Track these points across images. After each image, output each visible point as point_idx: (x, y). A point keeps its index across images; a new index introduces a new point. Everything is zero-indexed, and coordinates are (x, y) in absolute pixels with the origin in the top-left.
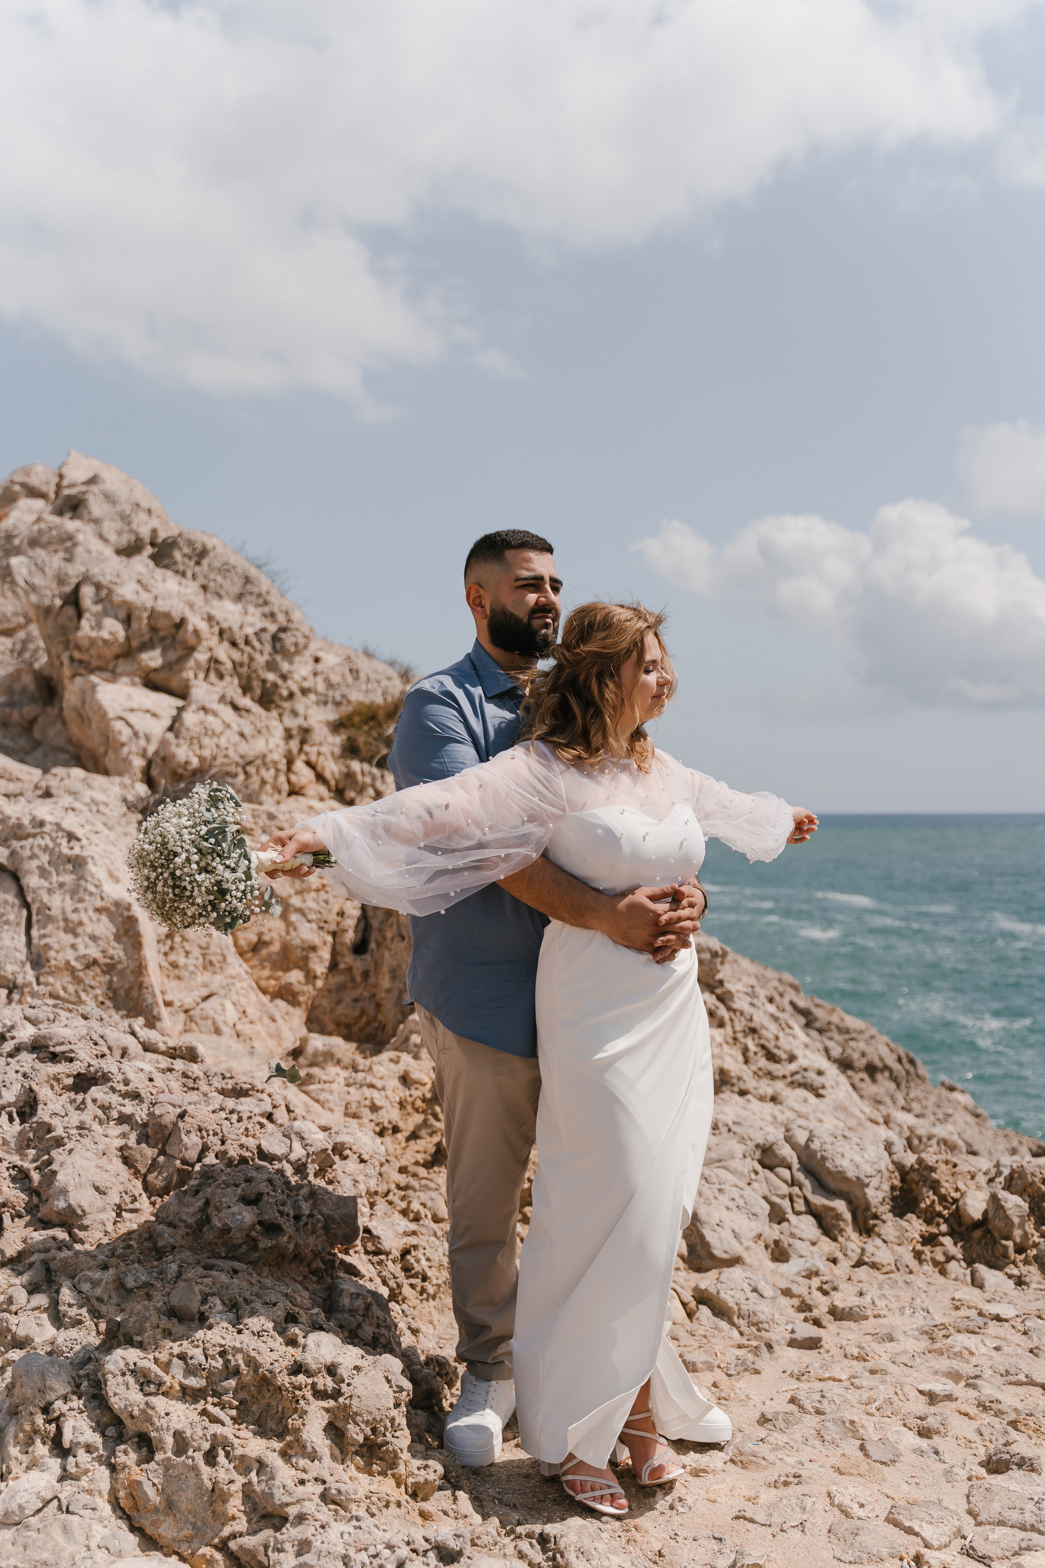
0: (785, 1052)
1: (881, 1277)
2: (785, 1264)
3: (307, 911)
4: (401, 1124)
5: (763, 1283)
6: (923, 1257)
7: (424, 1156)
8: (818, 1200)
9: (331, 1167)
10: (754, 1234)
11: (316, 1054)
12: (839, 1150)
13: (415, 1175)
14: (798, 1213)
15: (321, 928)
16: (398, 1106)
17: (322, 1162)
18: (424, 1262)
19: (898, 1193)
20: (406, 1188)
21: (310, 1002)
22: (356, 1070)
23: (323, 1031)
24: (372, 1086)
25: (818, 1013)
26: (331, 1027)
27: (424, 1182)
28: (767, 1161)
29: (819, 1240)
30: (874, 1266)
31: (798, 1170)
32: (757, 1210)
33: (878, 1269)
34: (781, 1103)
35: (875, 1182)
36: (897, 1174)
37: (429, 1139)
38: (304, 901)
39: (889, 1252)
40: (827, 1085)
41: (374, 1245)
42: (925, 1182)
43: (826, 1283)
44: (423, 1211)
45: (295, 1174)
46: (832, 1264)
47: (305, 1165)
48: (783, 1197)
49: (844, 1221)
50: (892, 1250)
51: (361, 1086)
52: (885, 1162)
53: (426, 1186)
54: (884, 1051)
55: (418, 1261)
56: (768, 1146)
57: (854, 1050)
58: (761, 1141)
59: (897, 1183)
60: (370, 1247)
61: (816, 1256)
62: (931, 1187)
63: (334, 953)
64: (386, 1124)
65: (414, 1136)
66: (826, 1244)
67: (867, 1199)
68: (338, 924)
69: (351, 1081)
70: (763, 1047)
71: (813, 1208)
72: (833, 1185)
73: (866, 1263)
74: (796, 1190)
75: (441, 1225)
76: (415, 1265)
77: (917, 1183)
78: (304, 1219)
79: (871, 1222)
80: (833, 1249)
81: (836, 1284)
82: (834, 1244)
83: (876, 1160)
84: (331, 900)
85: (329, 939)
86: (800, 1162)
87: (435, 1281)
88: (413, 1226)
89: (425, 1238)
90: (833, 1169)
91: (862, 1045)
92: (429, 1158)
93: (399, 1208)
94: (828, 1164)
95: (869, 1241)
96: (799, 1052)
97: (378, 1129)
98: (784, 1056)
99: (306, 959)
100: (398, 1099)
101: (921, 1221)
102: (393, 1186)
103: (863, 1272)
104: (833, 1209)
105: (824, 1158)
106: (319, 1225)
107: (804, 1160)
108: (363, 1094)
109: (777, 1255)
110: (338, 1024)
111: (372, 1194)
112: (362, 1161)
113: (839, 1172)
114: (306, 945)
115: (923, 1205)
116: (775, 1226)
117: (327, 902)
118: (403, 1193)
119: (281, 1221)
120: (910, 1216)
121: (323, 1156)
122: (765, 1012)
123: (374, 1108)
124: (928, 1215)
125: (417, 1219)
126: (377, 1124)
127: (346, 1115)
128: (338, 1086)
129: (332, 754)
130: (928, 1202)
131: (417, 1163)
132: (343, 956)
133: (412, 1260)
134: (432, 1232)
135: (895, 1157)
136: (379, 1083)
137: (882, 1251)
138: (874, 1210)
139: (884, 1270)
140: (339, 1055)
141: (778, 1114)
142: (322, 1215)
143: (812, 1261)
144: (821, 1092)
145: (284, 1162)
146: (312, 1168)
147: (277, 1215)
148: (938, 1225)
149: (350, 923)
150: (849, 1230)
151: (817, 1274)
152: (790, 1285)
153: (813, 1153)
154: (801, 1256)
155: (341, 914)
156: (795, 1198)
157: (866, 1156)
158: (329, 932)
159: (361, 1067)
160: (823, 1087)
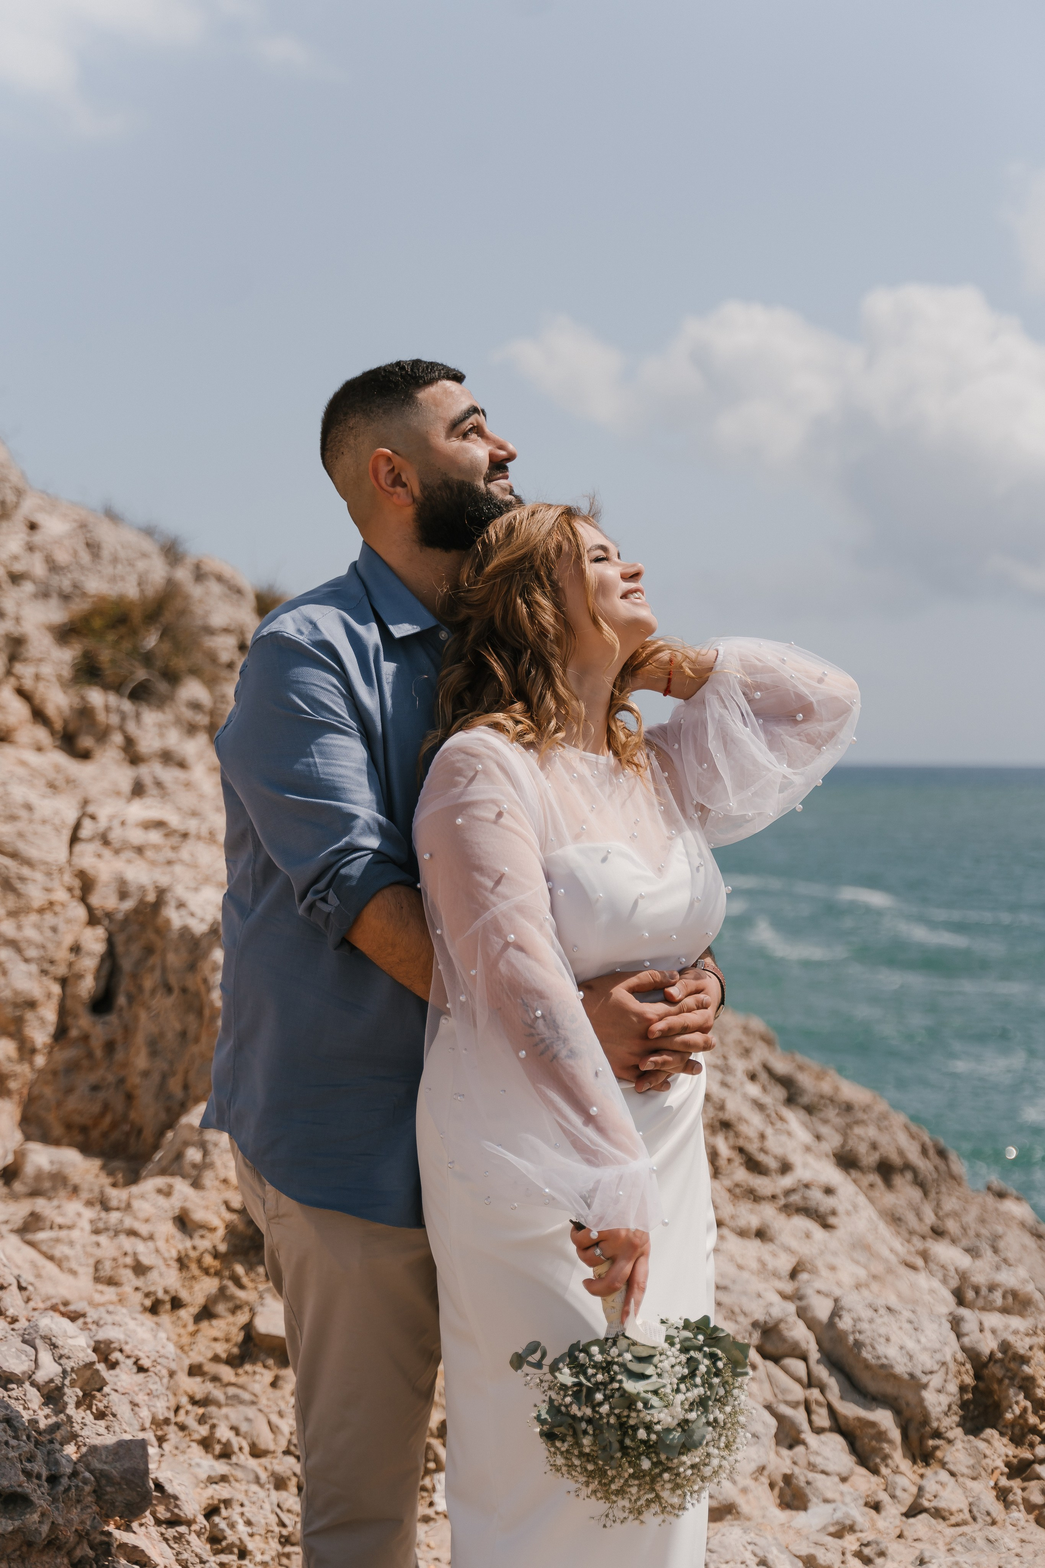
0: (776, 1157)
1: (950, 1532)
2: (802, 1514)
3: (23, 945)
4: (184, 1295)
5: (775, 1551)
6: (1011, 1497)
7: (226, 1346)
8: (850, 1410)
9: (100, 1390)
10: (753, 1466)
11: (39, 1176)
12: (883, 1330)
13: (215, 1379)
14: (818, 1431)
15: (44, 972)
16: (175, 1265)
17: (87, 1383)
18: (241, 1527)
19: (970, 1396)
20: (205, 1402)
21: (25, 1091)
22: (106, 1207)
23: (47, 1139)
24: (132, 1233)
25: (805, 1080)
26: (58, 1131)
27: (231, 1391)
28: (769, 1348)
29: (852, 1473)
30: (938, 1514)
31: (818, 1362)
32: (758, 1428)
33: (944, 1519)
34: (771, 1240)
35: (935, 1381)
36: (969, 1366)
37: (231, 1319)
38: (19, 927)
39: (960, 1491)
40: (841, 1209)
41: (168, 1509)
42: (1012, 1379)
43: (867, 1545)
44: (236, 1441)
45: (46, 1404)
46: (873, 1512)
47: (60, 1389)
48: (795, 1405)
49: (890, 1442)
50: (964, 1488)
51: (117, 1233)
52: (951, 1349)
53: (236, 1397)
54: (903, 1140)
55: (232, 1526)
56: (771, 1323)
57: (861, 1139)
58: (759, 1315)
59: (969, 1380)
60: (162, 1513)
61: (848, 1499)
62: (1021, 1388)
63: (63, 1012)
64: (160, 1295)
65: (206, 1314)
66: (863, 1481)
67: (924, 1408)
68: (70, 965)
69: (101, 1225)
70: (741, 1150)
71: (842, 1422)
72: (873, 1386)
73: (925, 1510)
74: (815, 1393)
75: (263, 1461)
76: (228, 1532)
77: (1000, 1381)
78: (65, 1481)
79: (931, 1443)
80: (874, 1487)
81: (883, 1546)
82: (874, 1479)
83: (937, 1346)
84: (62, 927)
85: (56, 989)
86: (821, 1349)
87: (259, 1558)
88: (221, 1467)
89: (242, 1487)
90: (873, 1362)
91: (871, 1132)
92: (235, 1350)
93: (196, 1436)
94: (866, 1354)
95: (928, 1472)
96: (796, 1159)
97: (148, 1303)
98: (773, 1164)
99: (19, 1022)
100: (174, 1254)
101: (1005, 1440)
102: (184, 1400)
103: (921, 1524)
104: (873, 1424)
105: (858, 1344)
106: (88, 1489)
107: (827, 1345)
108: (120, 1247)
109: (788, 1498)
110: (69, 1126)
111: (159, 1423)
112: (141, 1369)
113: (883, 1366)
114: (19, 1000)
115: (1009, 1416)
116: (785, 1452)
117: (54, 929)
118: (201, 1411)
119: (28, 1487)
120: (989, 1432)
121: (88, 1373)
122: (745, 1096)
123: (140, 1269)
124: (1017, 1430)
125: (226, 1454)
126: (147, 1295)
127: (97, 1280)
128: (81, 1234)
129: (59, 677)
130: (1017, 1411)
131: (216, 1359)
132: (76, 1016)
133: (223, 1525)
134: (251, 1477)
135: (966, 1340)
136: (144, 1229)
137: (949, 1489)
138: (935, 1424)
139: (953, 1520)
140: (75, 1178)
141: (767, 1258)
142: (91, 1472)
143: (844, 1509)
144: (832, 1220)
145: (27, 1385)
146: (72, 1395)
147: (23, 1478)
148: (1032, 1446)
149: (89, 964)
150: (898, 1457)
151: (852, 1529)
152: (812, 1551)
153: (841, 1336)
154: (826, 1501)
155: (76, 949)
156: (814, 1407)
157: (923, 1340)
158: (56, 979)
159: (114, 1203)
160: (834, 1213)
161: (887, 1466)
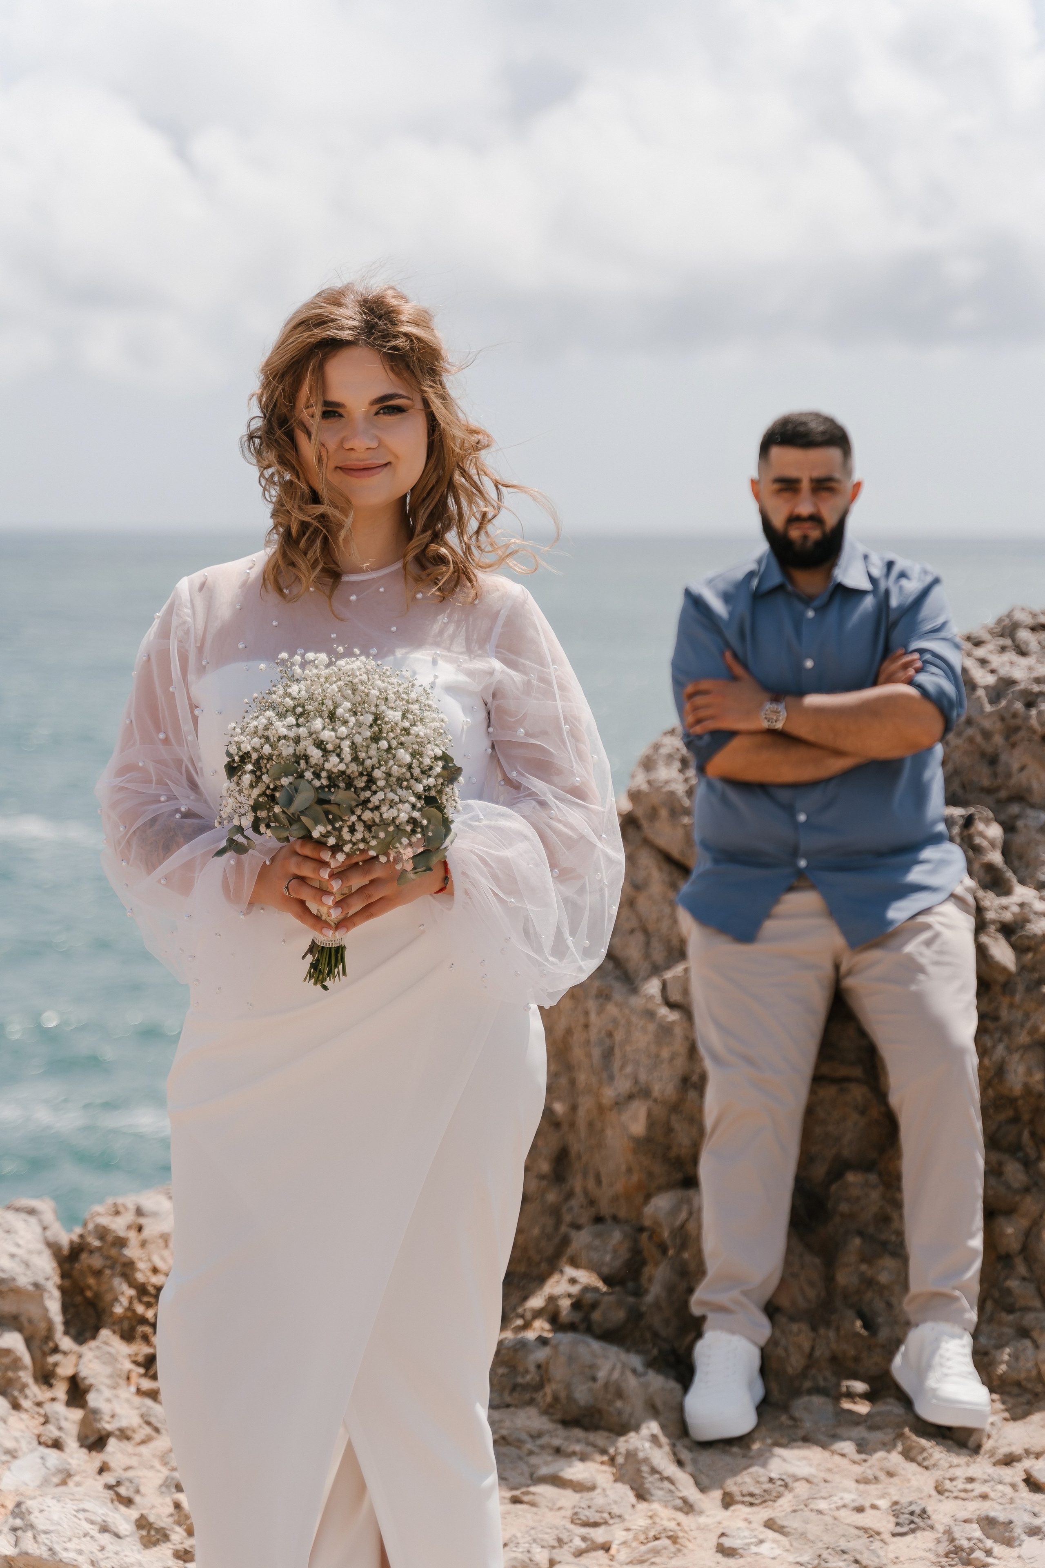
83: (38, 1246)
104: (6, 1352)
130: (125, 1303)
161: (26, 1397)
